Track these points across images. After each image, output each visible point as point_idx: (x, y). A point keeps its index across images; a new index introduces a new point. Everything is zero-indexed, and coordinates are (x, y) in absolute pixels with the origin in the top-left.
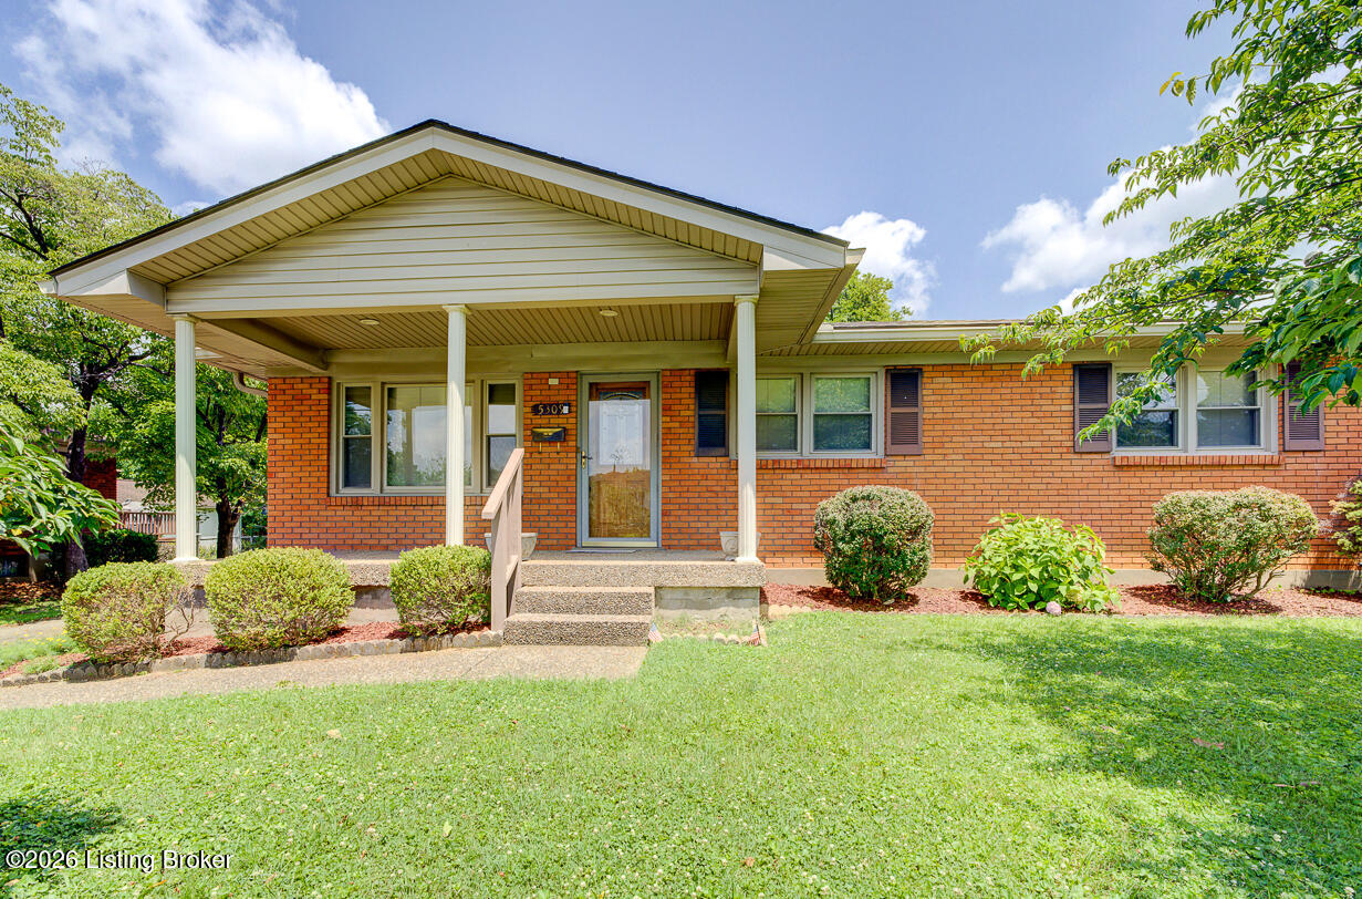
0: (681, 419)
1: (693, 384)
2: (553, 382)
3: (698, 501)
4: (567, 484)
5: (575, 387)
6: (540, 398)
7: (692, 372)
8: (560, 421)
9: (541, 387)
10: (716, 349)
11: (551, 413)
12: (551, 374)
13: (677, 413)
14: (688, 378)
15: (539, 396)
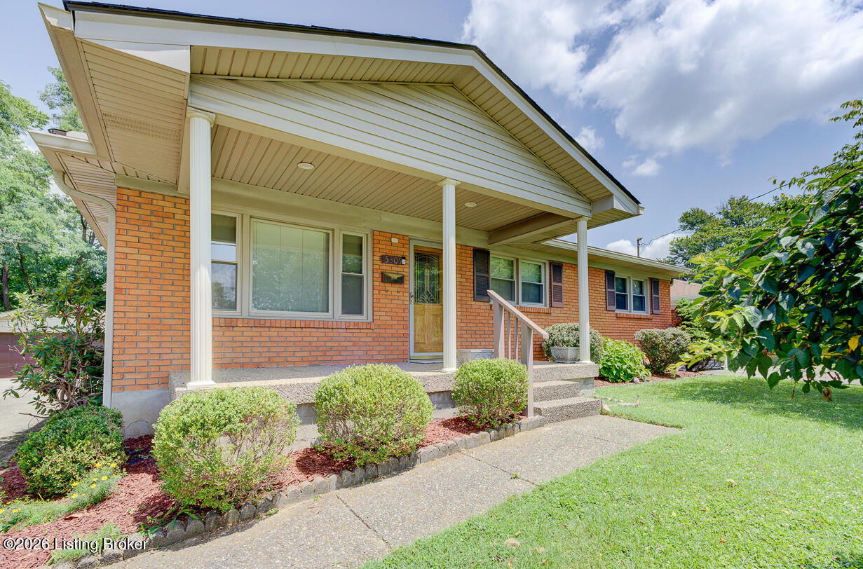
0: (467, 277)
1: (472, 256)
2: (395, 240)
3: (475, 329)
4: (403, 315)
5: (408, 246)
6: (387, 251)
7: (472, 249)
8: (399, 269)
9: (386, 243)
10: (484, 237)
11: (393, 263)
12: (393, 235)
13: (464, 273)
14: (470, 252)
15: (384, 250)
